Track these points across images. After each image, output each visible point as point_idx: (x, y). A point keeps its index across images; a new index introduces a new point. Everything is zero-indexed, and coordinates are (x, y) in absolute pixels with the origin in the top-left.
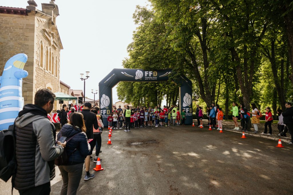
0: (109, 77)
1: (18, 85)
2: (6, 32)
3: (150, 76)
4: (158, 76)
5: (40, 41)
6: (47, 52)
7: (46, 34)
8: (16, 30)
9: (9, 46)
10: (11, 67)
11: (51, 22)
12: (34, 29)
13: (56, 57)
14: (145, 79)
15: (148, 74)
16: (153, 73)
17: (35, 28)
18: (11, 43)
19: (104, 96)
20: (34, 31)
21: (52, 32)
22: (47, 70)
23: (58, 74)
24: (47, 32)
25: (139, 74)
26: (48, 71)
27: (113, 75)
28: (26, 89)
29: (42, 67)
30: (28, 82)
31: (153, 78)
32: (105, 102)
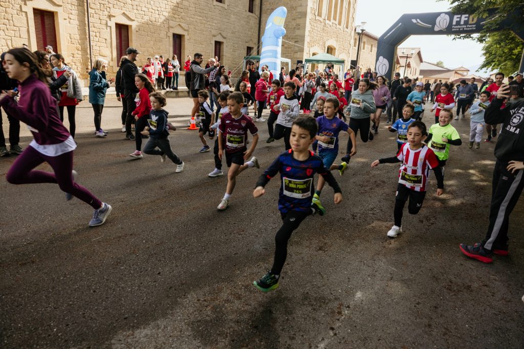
0: (393, 29)
1: (277, 45)
3: (462, 23)
4: (477, 24)
10: (271, 23)
14: (453, 30)
15: (458, 19)
16: (468, 17)
19: (381, 58)
22: (329, 19)
23: (350, 24)
25: (442, 21)
26: (330, 21)
27: (399, 25)
28: (297, 49)
29: (321, 16)
30: (300, 40)
31: (468, 27)
32: (382, 67)
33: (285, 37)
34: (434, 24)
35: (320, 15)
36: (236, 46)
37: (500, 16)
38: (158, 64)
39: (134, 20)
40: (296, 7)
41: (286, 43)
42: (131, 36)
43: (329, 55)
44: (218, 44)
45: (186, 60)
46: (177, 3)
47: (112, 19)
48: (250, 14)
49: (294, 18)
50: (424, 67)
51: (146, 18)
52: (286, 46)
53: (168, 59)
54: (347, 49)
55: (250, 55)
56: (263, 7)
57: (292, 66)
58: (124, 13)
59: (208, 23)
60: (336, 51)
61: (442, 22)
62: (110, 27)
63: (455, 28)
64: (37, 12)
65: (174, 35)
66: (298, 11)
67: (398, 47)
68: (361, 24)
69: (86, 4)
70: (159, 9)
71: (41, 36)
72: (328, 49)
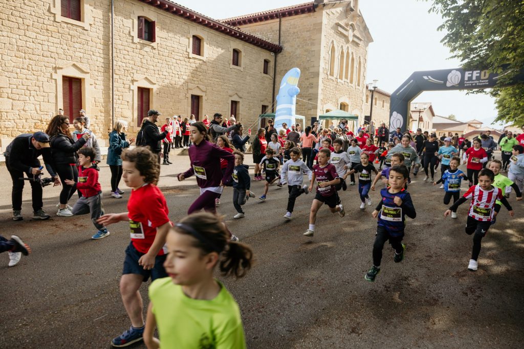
0: (404, 86)
1: (291, 103)
2: (293, 39)
3: (474, 78)
4: (490, 78)
5: (331, 41)
6: (342, 53)
7: (340, 29)
8: (303, 33)
9: (296, 55)
10: (285, 84)
11: (348, 8)
12: (321, 28)
13: (360, 57)
14: (465, 85)
15: (470, 75)
16: (480, 73)
17: (323, 27)
18: (298, 52)
19: (395, 113)
20: (321, 31)
21: (350, 23)
23: (361, 82)
24: (341, 26)
26: (342, 79)
27: (411, 82)
28: (310, 106)
29: (333, 76)
30: (313, 98)
31: (481, 83)
32: (396, 122)
33: (299, 95)
34: (446, 80)
35: (332, 74)
36: (251, 104)
37: (513, 71)
38: (177, 123)
39: (155, 84)
40: (308, 68)
41: (300, 101)
42: (152, 99)
43: (342, 111)
44: (234, 104)
45: (204, 119)
46: (196, 67)
47: (135, 83)
48: (265, 75)
49: (307, 78)
50: (436, 120)
51: (167, 81)
52: (299, 103)
53: (186, 119)
54: (359, 105)
55: (265, 113)
56: (277, 68)
57: (306, 123)
58: (146, 78)
59: (225, 85)
60: (349, 107)
61: (454, 78)
62: (133, 90)
63: (467, 83)
64: (65, 78)
65: (193, 96)
66: (311, 71)
67: (412, 102)
68: (372, 82)
69: (111, 71)
70: (179, 73)
71: (68, 101)
72: (341, 105)
